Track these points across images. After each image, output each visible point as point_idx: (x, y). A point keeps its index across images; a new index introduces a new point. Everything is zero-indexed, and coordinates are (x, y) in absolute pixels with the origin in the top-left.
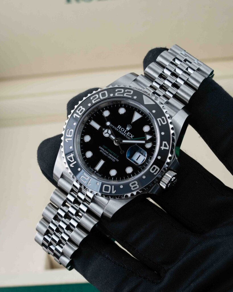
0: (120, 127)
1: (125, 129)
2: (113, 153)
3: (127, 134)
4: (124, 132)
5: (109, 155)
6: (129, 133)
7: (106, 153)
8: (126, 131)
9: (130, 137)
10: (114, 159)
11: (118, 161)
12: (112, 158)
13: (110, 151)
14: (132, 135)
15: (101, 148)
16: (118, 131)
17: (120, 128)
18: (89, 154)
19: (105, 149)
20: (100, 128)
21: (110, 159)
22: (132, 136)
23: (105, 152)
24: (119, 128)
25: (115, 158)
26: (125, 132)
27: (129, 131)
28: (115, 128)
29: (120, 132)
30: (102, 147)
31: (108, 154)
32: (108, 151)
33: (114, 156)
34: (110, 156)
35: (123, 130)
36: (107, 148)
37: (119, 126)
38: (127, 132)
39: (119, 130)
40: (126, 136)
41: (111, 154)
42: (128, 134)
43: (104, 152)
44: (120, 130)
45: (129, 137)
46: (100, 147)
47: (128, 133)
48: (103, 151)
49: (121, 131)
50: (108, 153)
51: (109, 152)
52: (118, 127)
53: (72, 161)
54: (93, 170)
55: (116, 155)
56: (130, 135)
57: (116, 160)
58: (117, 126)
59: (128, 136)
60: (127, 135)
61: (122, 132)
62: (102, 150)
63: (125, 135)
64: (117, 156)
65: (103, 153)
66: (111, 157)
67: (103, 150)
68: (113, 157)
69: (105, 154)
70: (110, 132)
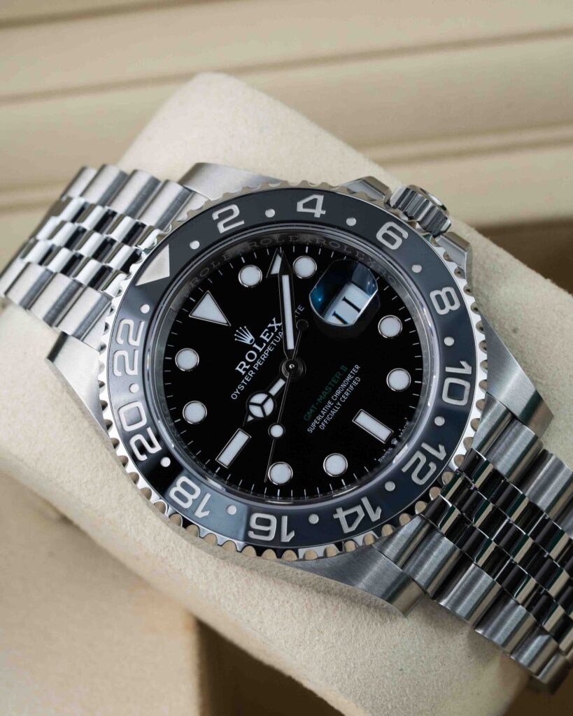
0: (242, 365)
1: (250, 347)
2: (330, 383)
3: (268, 340)
4: (261, 350)
5: (338, 400)
6: (262, 336)
7: (333, 407)
8: (255, 346)
9: (278, 331)
10: (351, 381)
11: (358, 367)
12: (348, 386)
13: (325, 394)
14: (270, 325)
15: (313, 425)
16: (254, 370)
17: (245, 366)
18: (335, 465)
19: (318, 412)
20: (247, 430)
21: (353, 394)
22: (275, 325)
23: (329, 412)
24: (245, 369)
25: (349, 377)
26: (261, 347)
27: (256, 334)
28: (246, 381)
29: (259, 363)
30: (309, 425)
31: (335, 403)
32: (325, 403)
33: (341, 382)
34: (343, 393)
35: (251, 356)
36: (313, 406)
37: (238, 368)
38: (260, 342)
39: (251, 368)
40: (272, 343)
41: (334, 392)
42: (268, 337)
43: (326, 415)
44: (252, 364)
45: (276, 334)
46: (310, 430)
47: (265, 338)
48: (322, 420)
49: (255, 362)
50: (332, 401)
51: (329, 398)
52: (243, 373)
53: (362, 515)
54: (390, 449)
55: (339, 374)
56: (272, 329)
57: (357, 375)
58: (241, 377)
59: (274, 337)
60: (270, 341)
61: (258, 357)
62: (319, 422)
63: (269, 349)
64: (342, 372)
65: (329, 419)
66: (345, 390)
67: (319, 418)
68: (343, 385)
69: (333, 413)
70: (259, 398)
